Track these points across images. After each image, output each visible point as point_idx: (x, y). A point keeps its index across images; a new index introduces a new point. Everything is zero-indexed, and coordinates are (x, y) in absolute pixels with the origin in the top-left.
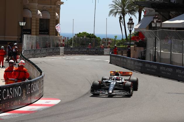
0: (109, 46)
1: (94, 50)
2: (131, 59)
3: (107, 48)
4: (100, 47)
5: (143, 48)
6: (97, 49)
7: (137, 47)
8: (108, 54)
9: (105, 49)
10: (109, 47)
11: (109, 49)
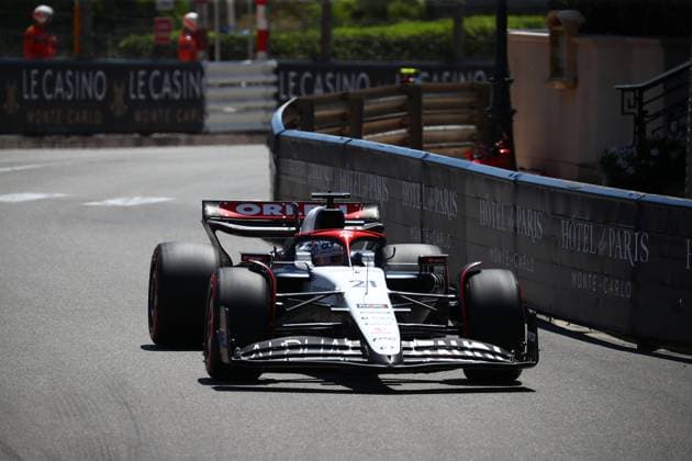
0: (264, 35)
1: (89, 86)
2: (517, 185)
3: (242, 56)
4: (159, 50)
5: (655, 42)
6: (117, 74)
7: (586, 43)
8: (255, 120)
9: (212, 67)
10: (264, 42)
11: (261, 67)
